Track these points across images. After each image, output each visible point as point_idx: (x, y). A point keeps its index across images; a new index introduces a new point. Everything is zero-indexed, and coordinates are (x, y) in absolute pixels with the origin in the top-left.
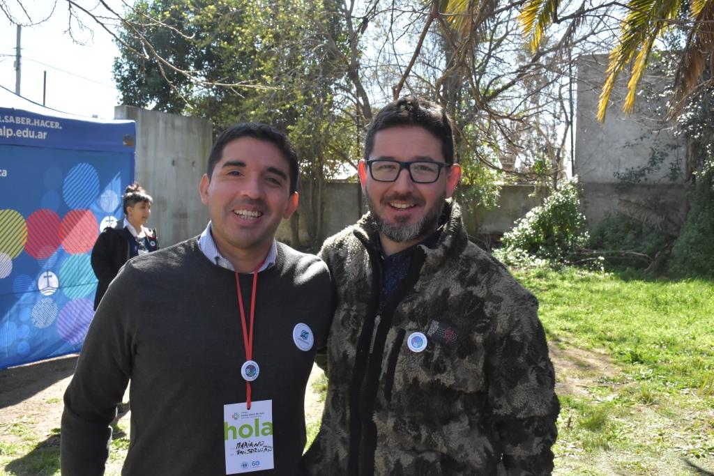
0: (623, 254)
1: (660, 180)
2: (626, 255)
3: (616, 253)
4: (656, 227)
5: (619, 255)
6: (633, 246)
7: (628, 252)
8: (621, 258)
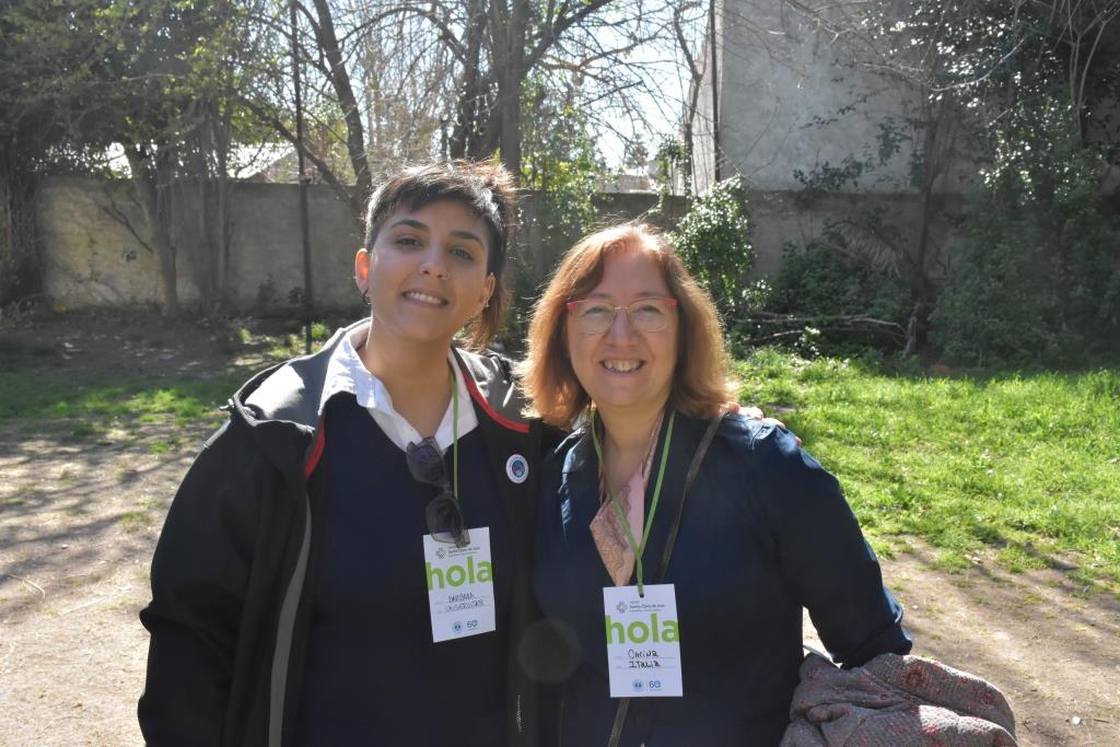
0: (849, 323)
1: (874, 186)
2: (854, 324)
3: (837, 320)
4: (890, 269)
5: (841, 324)
6: (862, 307)
7: (857, 319)
8: (844, 329)
